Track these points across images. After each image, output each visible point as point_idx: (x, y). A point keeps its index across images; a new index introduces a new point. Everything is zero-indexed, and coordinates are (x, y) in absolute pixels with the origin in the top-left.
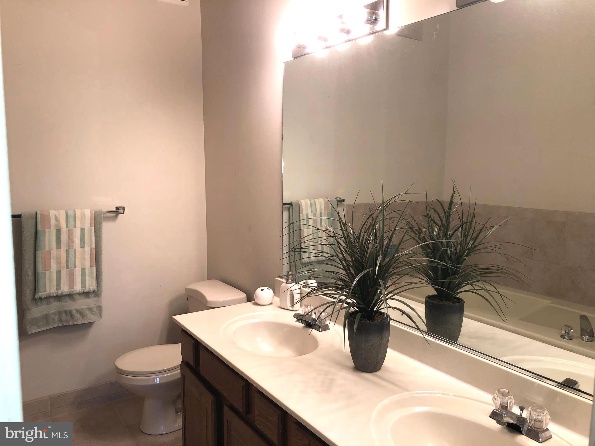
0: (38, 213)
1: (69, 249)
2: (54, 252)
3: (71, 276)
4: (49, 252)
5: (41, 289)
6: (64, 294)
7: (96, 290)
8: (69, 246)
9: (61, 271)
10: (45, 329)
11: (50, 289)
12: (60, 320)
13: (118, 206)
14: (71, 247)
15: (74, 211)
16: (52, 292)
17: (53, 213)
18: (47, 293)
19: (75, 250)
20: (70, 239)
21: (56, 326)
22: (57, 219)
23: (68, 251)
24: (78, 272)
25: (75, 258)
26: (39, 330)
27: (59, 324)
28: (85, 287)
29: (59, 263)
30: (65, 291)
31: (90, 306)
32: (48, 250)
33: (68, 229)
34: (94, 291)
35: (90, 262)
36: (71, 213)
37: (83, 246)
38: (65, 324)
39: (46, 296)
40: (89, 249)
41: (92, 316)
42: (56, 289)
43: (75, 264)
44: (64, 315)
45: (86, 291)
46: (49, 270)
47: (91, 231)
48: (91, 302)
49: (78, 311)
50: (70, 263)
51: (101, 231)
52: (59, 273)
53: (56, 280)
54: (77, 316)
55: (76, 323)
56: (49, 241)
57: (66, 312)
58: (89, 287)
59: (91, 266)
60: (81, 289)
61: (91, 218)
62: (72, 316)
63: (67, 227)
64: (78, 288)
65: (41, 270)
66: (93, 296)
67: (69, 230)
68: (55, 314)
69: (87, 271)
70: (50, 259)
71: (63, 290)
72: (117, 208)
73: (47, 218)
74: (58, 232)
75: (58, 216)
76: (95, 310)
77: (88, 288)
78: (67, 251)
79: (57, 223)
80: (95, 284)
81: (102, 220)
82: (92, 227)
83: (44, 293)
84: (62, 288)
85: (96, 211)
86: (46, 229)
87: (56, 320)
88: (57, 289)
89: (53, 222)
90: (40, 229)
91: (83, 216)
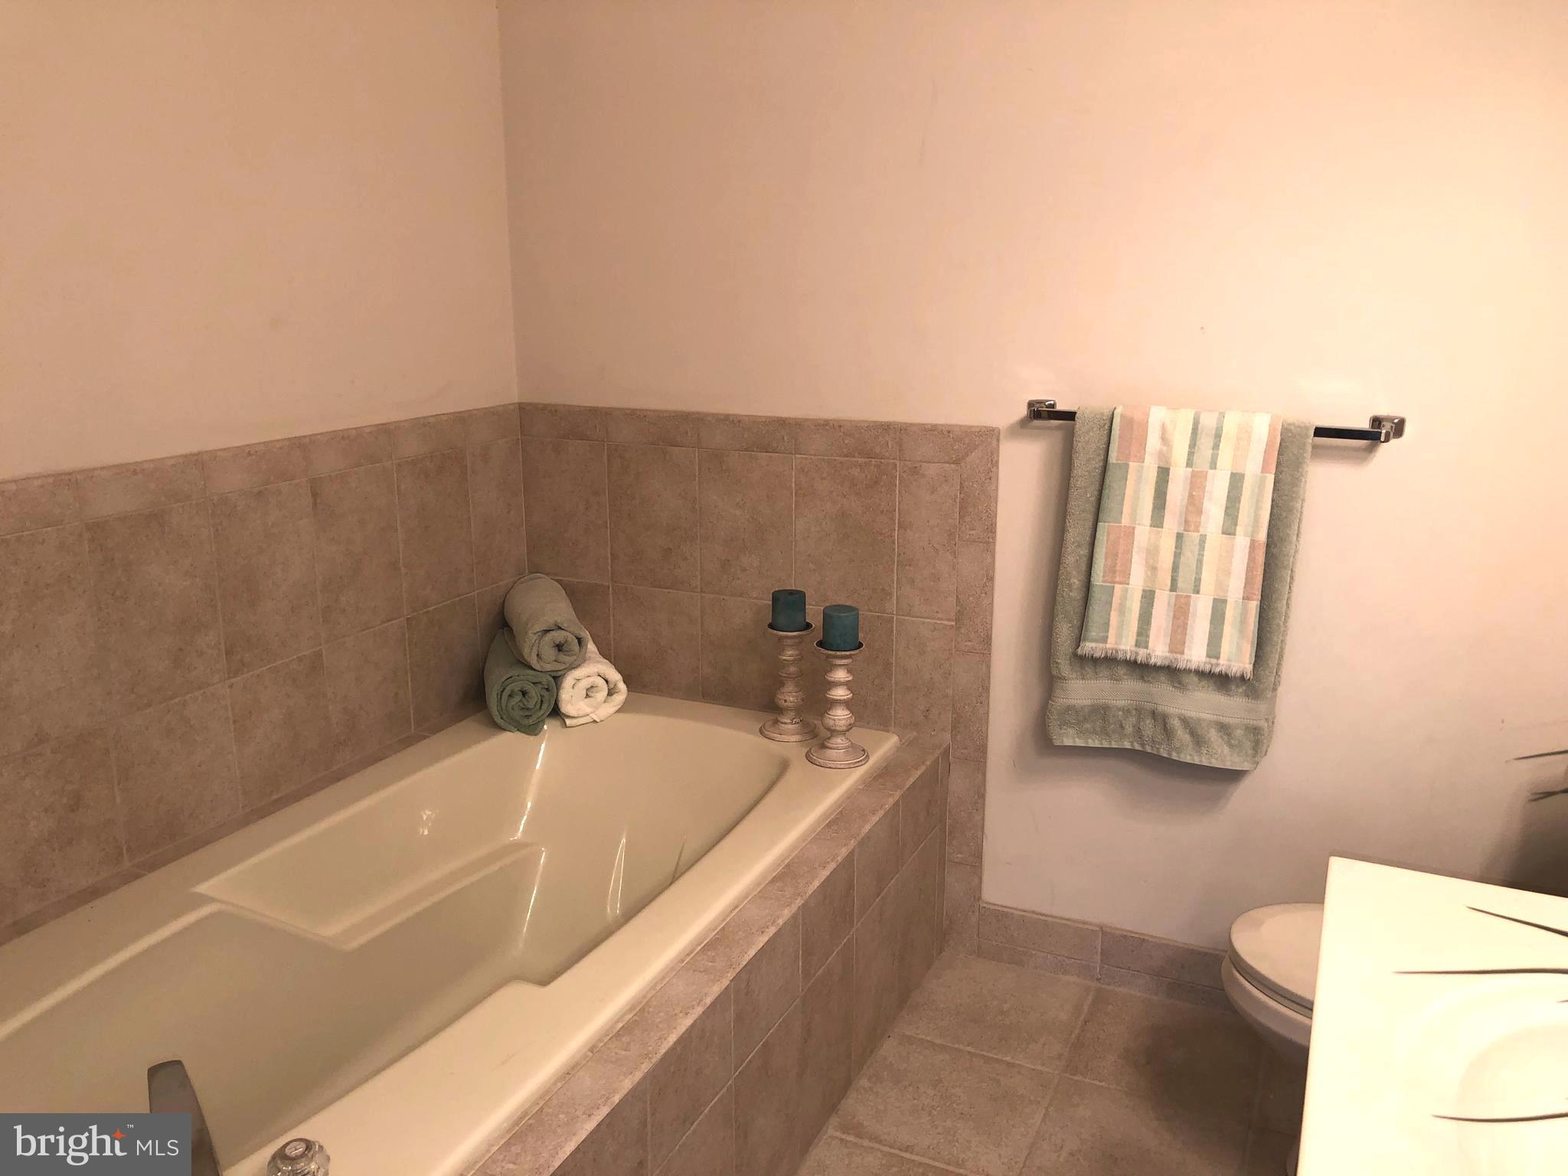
0: (1118, 412)
1: (1186, 533)
2: (1143, 532)
3: (1181, 614)
4: (1130, 532)
5: (1093, 631)
6: (1152, 661)
7: (1249, 675)
8: (1186, 522)
9: (1154, 592)
10: (1097, 744)
11: (1119, 636)
12: (1138, 732)
13: (1382, 412)
14: (1192, 528)
15: (1222, 415)
16: (1122, 647)
17: (1157, 416)
18: (1108, 646)
19: (1203, 540)
20: (1194, 504)
21: (1127, 745)
22: (1164, 439)
23: (1182, 537)
24: (1202, 608)
25: (1200, 562)
26: (1080, 743)
27: (1135, 744)
28: (1218, 658)
29: (1152, 569)
30: (1157, 653)
31: (1226, 720)
32: (1127, 525)
33: (1190, 469)
34: (1242, 678)
35: (1243, 585)
36: (1208, 421)
37: (1229, 530)
38: (1148, 749)
39: (1103, 656)
40: (1247, 542)
41: (1226, 750)
42: (1134, 643)
43: (1198, 581)
44: (1149, 721)
45: (1217, 670)
46: (1121, 583)
47: (1261, 486)
48: (1232, 707)
49: (1185, 721)
50: (1181, 574)
51: (1294, 489)
52: (1148, 597)
53: (1137, 615)
54: (1182, 735)
55: (1174, 756)
56: (1136, 498)
57: (1154, 714)
58: (1229, 660)
59: (1247, 598)
60: (1204, 660)
61: (1269, 444)
62: (1168, 732)
63: (1189, 464)
64: (1196, 655)
65: (1101, 579)
66: (1240, 690)
67: (1194, 475)
68: (1127, 711)
69: (1231, 613)
70: (1129, 552)
71: (1154, 651)
72: (1377, 421)
73: (1137, 429)
74: (1164, 474)
75: (1169, 427)
76: (1239, 732)
77: (1226, 663)
78: (1179, 537)
79: (1165, 448)
80: (1248, 655)
81: (1308, 455)
82: (1268, 475)
83: (1101, 645)
84: (1150, 645)
85: (1289, 424)
86: (1131, 464)
87: (1129, 729)
88: (1138, 645)
89: (1153, 442)
90: (1114, 461)
91: (1245, 434)
